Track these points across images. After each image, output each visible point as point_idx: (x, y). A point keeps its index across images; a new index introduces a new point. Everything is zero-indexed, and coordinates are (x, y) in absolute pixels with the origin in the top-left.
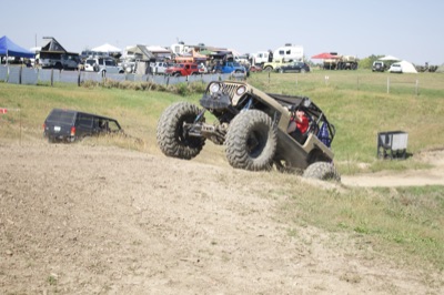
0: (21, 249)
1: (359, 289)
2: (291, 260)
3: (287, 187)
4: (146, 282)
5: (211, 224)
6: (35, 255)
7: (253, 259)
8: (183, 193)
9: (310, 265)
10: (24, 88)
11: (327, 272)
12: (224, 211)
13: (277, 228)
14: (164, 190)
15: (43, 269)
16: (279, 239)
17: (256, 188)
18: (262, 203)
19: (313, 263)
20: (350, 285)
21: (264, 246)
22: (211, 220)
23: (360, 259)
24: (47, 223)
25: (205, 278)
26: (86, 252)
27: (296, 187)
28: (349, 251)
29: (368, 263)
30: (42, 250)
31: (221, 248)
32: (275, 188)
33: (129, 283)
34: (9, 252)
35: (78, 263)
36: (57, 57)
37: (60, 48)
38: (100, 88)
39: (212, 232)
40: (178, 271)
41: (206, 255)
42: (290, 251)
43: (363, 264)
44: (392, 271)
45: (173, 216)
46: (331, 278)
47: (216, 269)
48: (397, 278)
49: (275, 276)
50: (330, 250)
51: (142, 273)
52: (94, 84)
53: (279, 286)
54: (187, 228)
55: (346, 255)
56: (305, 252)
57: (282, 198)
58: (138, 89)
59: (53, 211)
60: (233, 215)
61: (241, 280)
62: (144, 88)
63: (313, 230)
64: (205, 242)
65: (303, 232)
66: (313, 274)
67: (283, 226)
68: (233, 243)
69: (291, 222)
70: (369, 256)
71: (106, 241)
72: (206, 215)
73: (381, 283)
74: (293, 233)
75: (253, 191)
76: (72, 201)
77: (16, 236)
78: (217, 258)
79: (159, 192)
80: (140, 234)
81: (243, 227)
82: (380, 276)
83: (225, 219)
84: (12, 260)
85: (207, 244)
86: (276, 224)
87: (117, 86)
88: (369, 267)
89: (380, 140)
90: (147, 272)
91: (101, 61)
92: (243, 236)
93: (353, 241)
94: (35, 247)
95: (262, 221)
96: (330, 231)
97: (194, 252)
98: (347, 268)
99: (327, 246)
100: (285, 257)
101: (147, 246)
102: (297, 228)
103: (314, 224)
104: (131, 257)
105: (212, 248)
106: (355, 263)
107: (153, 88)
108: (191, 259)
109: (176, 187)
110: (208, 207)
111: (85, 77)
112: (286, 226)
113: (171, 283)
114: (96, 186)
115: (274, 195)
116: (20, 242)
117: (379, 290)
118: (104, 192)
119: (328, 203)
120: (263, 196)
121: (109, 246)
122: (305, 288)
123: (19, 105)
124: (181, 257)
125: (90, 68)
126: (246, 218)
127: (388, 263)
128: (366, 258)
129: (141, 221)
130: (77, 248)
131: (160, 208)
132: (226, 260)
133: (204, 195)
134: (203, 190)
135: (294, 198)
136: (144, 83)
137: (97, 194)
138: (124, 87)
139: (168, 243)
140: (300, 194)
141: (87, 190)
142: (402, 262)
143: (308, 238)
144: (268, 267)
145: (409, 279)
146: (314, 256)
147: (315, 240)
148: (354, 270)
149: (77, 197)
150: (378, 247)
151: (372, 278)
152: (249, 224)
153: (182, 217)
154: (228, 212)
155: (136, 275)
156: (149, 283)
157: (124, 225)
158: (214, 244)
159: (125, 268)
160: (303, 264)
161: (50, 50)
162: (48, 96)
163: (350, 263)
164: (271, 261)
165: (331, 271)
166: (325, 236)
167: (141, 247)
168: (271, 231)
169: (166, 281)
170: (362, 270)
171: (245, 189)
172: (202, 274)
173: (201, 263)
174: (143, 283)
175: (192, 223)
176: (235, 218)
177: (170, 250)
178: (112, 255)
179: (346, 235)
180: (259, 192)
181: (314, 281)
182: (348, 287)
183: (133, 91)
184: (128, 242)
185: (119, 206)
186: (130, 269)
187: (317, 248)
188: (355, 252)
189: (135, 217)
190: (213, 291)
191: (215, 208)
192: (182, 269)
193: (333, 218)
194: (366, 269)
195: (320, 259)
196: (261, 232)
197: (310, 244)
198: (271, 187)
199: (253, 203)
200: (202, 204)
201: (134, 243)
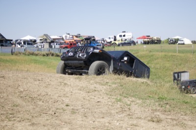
1: (161, 125)
2: (117, 113)
3: (118, 81)
4: (16, 125)
5: (68, 97)
7: (92, 113)
8: (52, 83)
9: (129, 115)
11: (141, 118)
12: (76, 91)
13: (109, 98)
14: (40, 81)
16: (110, 103)
19: (131, 114)
20: (154, 123)
21: (101, 106)
22: (67, 95)
23: (161, 111)
25: (57, 122)
27: (123, 81)
28: (154, 108)
29: (167, 113)
31: (72, 107)
32: (110, 82)
33: (3, 125)
36: (2, 42)
38: (24, 55)
39: (68, 101)
40: (40, 119)
42: (117, 109)
43: (163, 114)
44: (182, 116)
45: (44, 93)
46: (142, 121)
47: (66, 117)
48: (185, 120)
49: (106, 120)
50: (142, 108)
51: (14, 120)
52: (20, 53)
53: (107, 124)
54: (51, 98)
56: (126, 109)
57: (114, 86)
58: (44, 55)
60: (81, 92)
61: (81, 122)
62: (48, 55)
63: (132, 99)
64: (62, 105)
65: (127, 101)
66: (131, 119)
67: (113, 97)
68: (80, 105)
69: (118, 96)
70: (167, 110)
72: (65, 93)
73: (175, 122)
74: (120, 100)
75: (96, 83)
78: (68, 112)
79: (37, 82)
80: (19, 101)
81: (88, 98)
82: (174, 119)
83: (77, 95)
86: (109, 96)
87: (33, 54)
88: (168, 115)
89: (174, 76)
90: (18, 119)
92: (88, 102)
93: (157, 104)
95: (100, 95)
97: (54, 109)
98: (153, 116)
99: (141, 106)
100: (113, 112)
101: (22, 107)
102: (122, 98)
103: (132, 96)
104: (10, 112)
105: (65, 108)
106: (158, 114)
107: (53, 55)
108: (51, 112)
109: (48, 80)
110: (67, 89)
112: (115, 97)
113: (33, 124)
115: (110, 84)
117: (174, 126)
120: (102, 85)
122: (124, 125)
124: (43, 112)
125: (19, 46)
126: (91, 94)
127: (179, 113)
128: (165, 111)
129: (22, 95)
131: (36, 90)
132: (74, 113)
134: (65, 82)
135: (122, 86)
136: (47, 52)
138: (37, 55)
140: (125, 84)
142: (188, 112)
143: (129, 103)
144: (102, 116)
145: (193, 120)
146: (133, 111)
147: (133, 103)
148: (157, 117)
150: (173, 106)
151: (170, 120)
152: (91, 97)
153: (49, 94)
154: (79, 91)
155: (10, 121)
156: (18, 125)
157: (10, 97)
158: (67, 106)
159: (4, 117)
160: (124, 114)
163: (155, 113)
164: (104, 113)
165: (143, 117)
166: (140, 101)
167: (18, 107)
168: (105, 100)
169: (30, 123)
170: (162, 117)
171: (92, 82)
172: (56, 119)
173: (56, 115)
174: (13, 124)
175: (55, 97)
176: (83, 94)
177: (37, 109)
179: (153, 101)
180: (99, 83)
181: (131, 122)
182: (153, 125)
183: (42, 57)
184: (10, 105)
185: (9, 89)
186: (7, 117)
187: (134, 107)
188: (158, 108)
189: (18, 94)
190: (62, 127)
191: (71, 89)
192: (43, 117)
193: (145, 94)
194: (166, 116)
195: (136, 112)
196: (99, 100)
197: (130, 105)
198: (108, 81)
199: (95, 88)
200: (63, 88)
201: (14, 106)
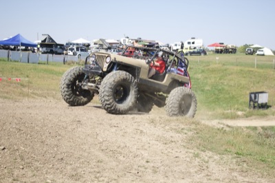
0: (29, 165)
2: (196, 172)
3: (193, 126)
5: (146, 149)
6: (37, 169)
7: (172, 172)
8: (128, 130)
9: (208, 175)
10: (31, 65)
11: (219, 180)
12: (154, 142)
13: (187, 152)
14: (116, 128)
15: (42, 177)
16: (188, 159)
17: (173, 127)
18: (177, 137)
19: (209, 174)
21: (179, 163)
22: (145, 147)
23: (239, 172)
24: (45, 149)
26: (69, 167)
27: (198, 126)
28: (232, 166)
29: (244, 174)
30: (42, 166)
31: (152, 165)
32: (186, 127)
34: (21, 167)
35: (64, 173)
36: (51, 47)
37: (53, 41)
38: (77, 65)
39: (147, 155)
40: (125, 179)
41: (143, 169)
42: (195, 167)
43: (241, 175)
44: (259, 179)
45: (122, 145)
47: (149, 177)
49: (186, 182)
50: (220, 166)
51: (103, 180)
52: (73, 63)
54: (131, 152)
55: (230, 169)
56: (204, 167)
57: (190, 134)
59: (48, 141)
60: (159, 144)
63: (210, 154)
65: (203, 155)
66: (210, 181)
67: (190, 151)
68: (160, 161)
69: (195, 149)
70: (245, 170)
71: (81, 160)
72: (143, 144)
74: (197, 156)
75: (172, 129)
76: (60, 135)
77: (25, 157)
78: (149, 171)
79: (113, 130)
80: (101, 156)
81: (166, 152)
83: (155, 147)
84: (23, 172)
85: (143, 162)
86: (186, 150)
88: (245, 177)
89: (251, 97)
90: (106, 179)
91: (77, 49)
92: (166, 157)
93: (234, 160)
94: (37, 164)
95: (178, 148)
96: (220, 154)
97: (136, 167)
98: (231, 177)
99: (218, 163)
100: (192, 170)
101: (106, 163)
102: (200, 152)
103: (210, 150)
104: (97, 170)
105: (147, 165)
106: (236, 174)
108: (133, 171)
109: (124, 126)
110: (144, 139)
111: (68, 59)
112: (192, 151)
114: (75, 126)
115: (185, 131)
116: (28, 161)
118: (80, 129)
119: (219, 137)
120: (178, 132)
121: (83, 163)
123: (28, 76)
124: (127, 170)
125: (71, 53)
126: (168, 146)
127: (257, 174)
128: (242, 171)
129: (102, 148)
130: (63, 165)
131: (114, 140)
132: (155, 172)
133: (141, 132)
134: (141, 128)
135: (197, 133)
137: (75, 130)
139: (119, 162)
140: (201, 131)
141: (70, 128)
142: (265, 173)
143: (206, 159)
144: (182, 177)
146: (210, 170)
147: (211, 160)
148: (235, 178)
149: (63, 133)
150: (251, 164)
152: (169, 150)
153: (128, 145)
154: (156, 142)
155: (99, 181)
157: (92, 150)
158: (147, 162)
159: (93, 176)
160: (203, 175)
161: (46, 42)
162: (46, 71)
163: (233, 174)
164: (183, 173)
165: (221, 179)
166: (217, 157)
167: (102, 164)
168: (183, 154)
171: (167, 127)
172: (140, 181)
173: (140, 174)
175: (134, 149)
176: (160, 146)
177: (120, 166)
178: (85, 169)
179: (230, 157)
180: (175, 129)
184: (94, 161)
185: (89, 138)
186: (96, 177)
187: (212, 165)
188: (236, 167)
189: (99, 145)
191: (148, 139)
192: (128, 177)
193: (222, 146)
194: (243, 178)
195: (213, 171)
196: (177, 155)
197: (207, 162)
198: (183, 127)
199: (172, 137)
200: (140, 137)
201: (98, 161)
